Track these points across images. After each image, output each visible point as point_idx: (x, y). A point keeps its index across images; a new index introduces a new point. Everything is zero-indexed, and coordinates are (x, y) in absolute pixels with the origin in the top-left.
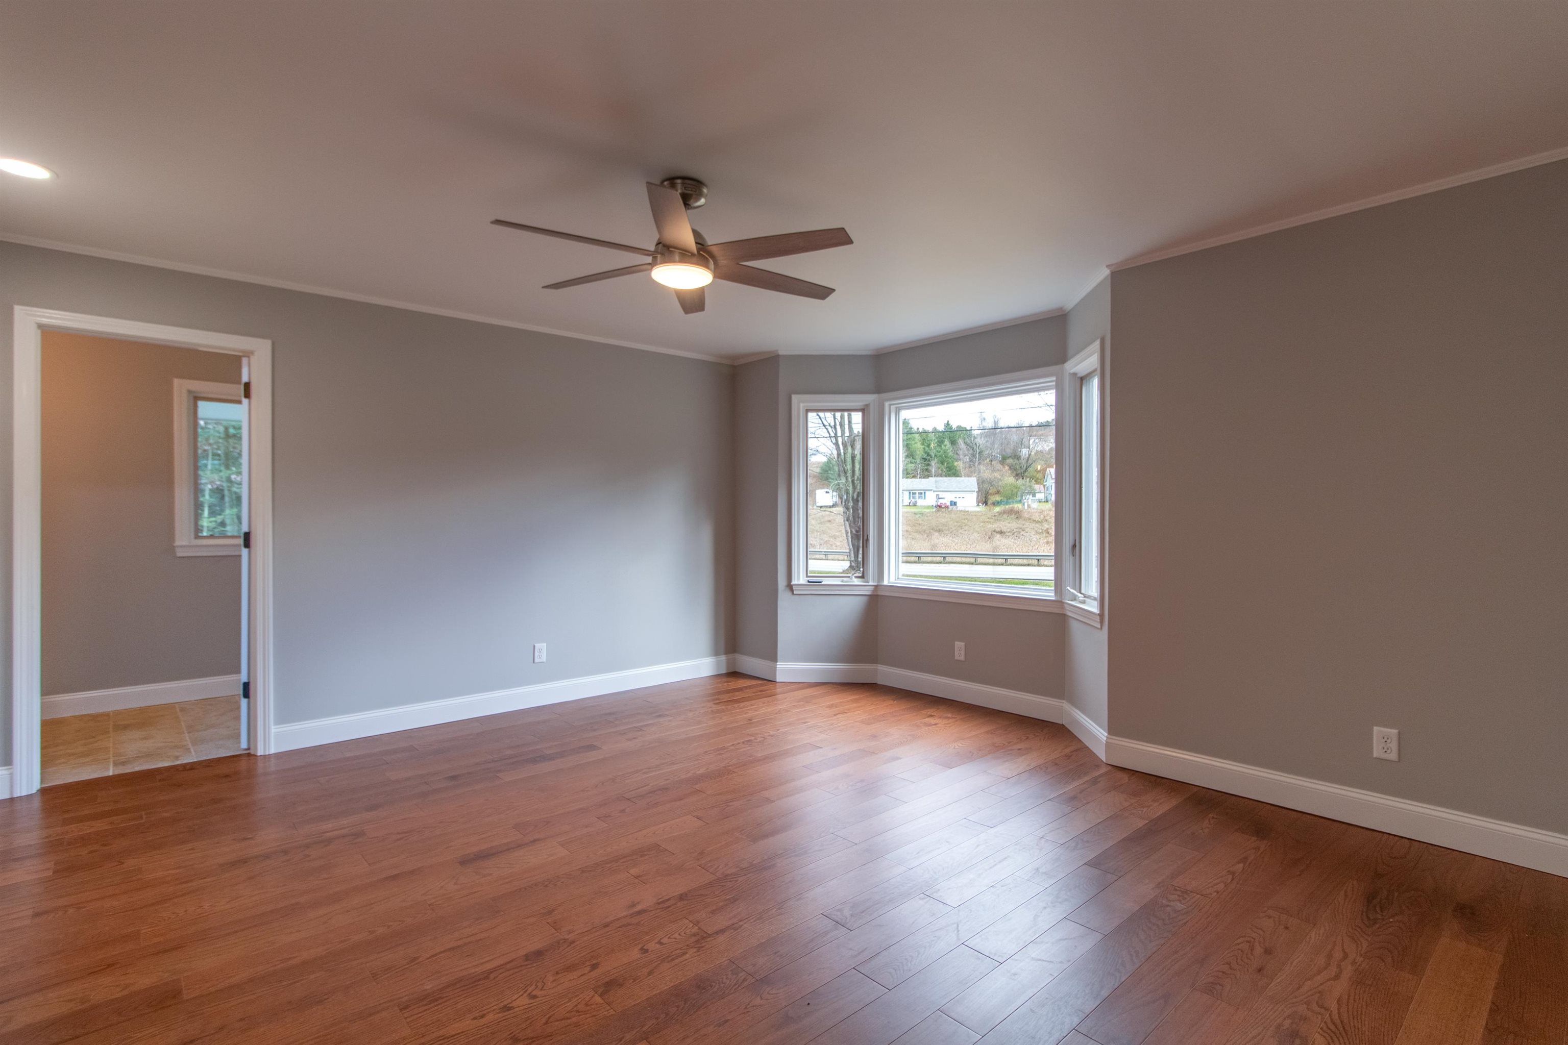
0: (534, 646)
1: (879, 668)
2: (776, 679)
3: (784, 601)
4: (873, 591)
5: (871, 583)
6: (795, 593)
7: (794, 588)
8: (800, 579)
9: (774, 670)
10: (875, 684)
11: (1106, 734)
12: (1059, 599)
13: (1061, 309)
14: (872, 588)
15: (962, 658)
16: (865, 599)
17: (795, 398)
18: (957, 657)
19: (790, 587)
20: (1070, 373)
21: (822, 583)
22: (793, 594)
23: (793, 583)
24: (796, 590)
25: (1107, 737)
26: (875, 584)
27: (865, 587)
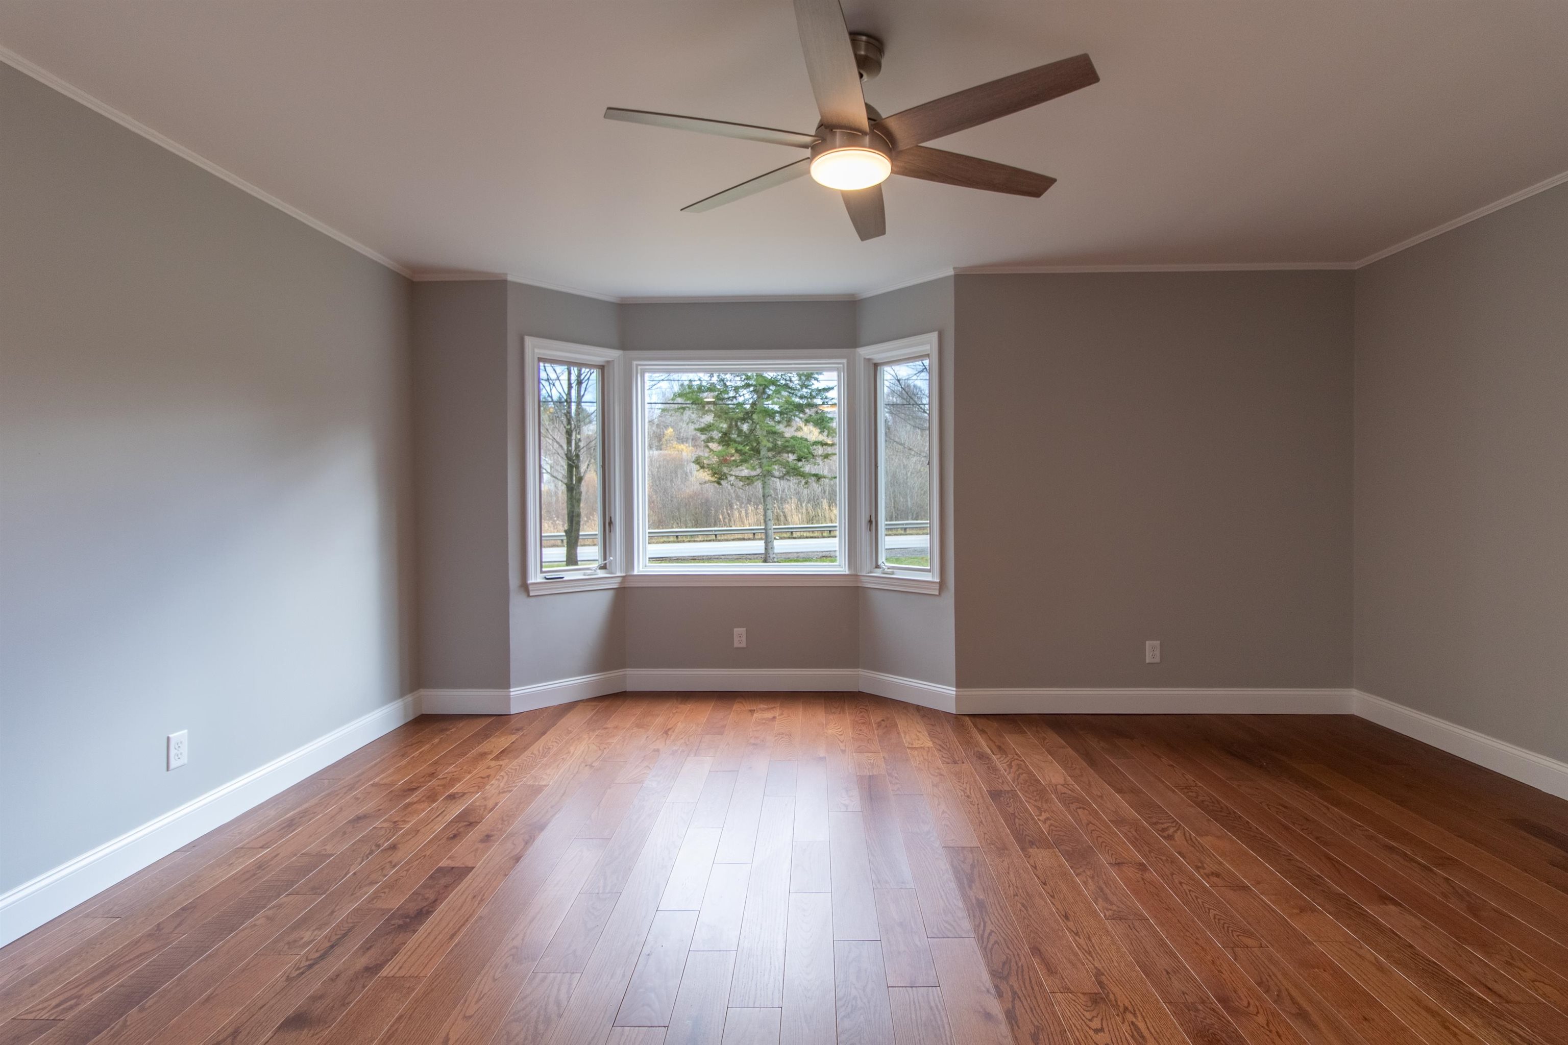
0: (168, 739)
1: (627, 673)
2: (510, 711)
3: (518, 606)
4: (621, 583)
5: (618, 574)
6: (531, 594)
7: (531, 588)
8: (535, 577)
9: (508, 698)
10: (625, 692)
11: (955, 689)
12: (853, 573)
13: (853, 295)
14: (619, 580)
15: (744, 645)
16: (611, 593)
17: (529, 341)
18: (736, 645)
19: (525, 587)
20: (865, 358)
21: (564, 579)
22: (529, 596)
23: (530, 581)
24: (533, 590)
25: (956, 691)
26: (623, 574)
27: (613, 579)
